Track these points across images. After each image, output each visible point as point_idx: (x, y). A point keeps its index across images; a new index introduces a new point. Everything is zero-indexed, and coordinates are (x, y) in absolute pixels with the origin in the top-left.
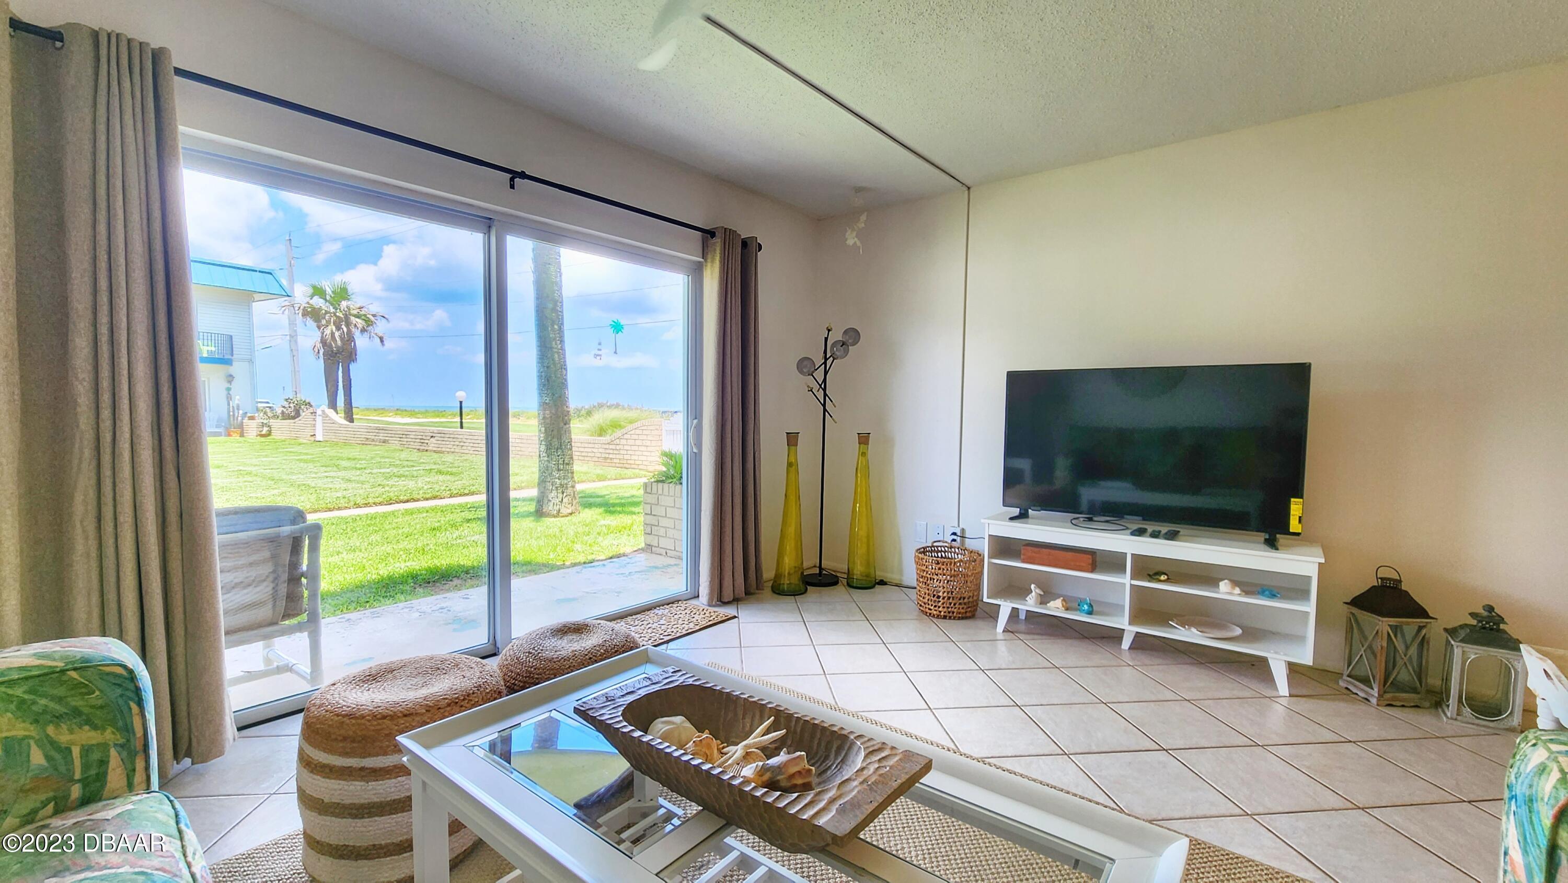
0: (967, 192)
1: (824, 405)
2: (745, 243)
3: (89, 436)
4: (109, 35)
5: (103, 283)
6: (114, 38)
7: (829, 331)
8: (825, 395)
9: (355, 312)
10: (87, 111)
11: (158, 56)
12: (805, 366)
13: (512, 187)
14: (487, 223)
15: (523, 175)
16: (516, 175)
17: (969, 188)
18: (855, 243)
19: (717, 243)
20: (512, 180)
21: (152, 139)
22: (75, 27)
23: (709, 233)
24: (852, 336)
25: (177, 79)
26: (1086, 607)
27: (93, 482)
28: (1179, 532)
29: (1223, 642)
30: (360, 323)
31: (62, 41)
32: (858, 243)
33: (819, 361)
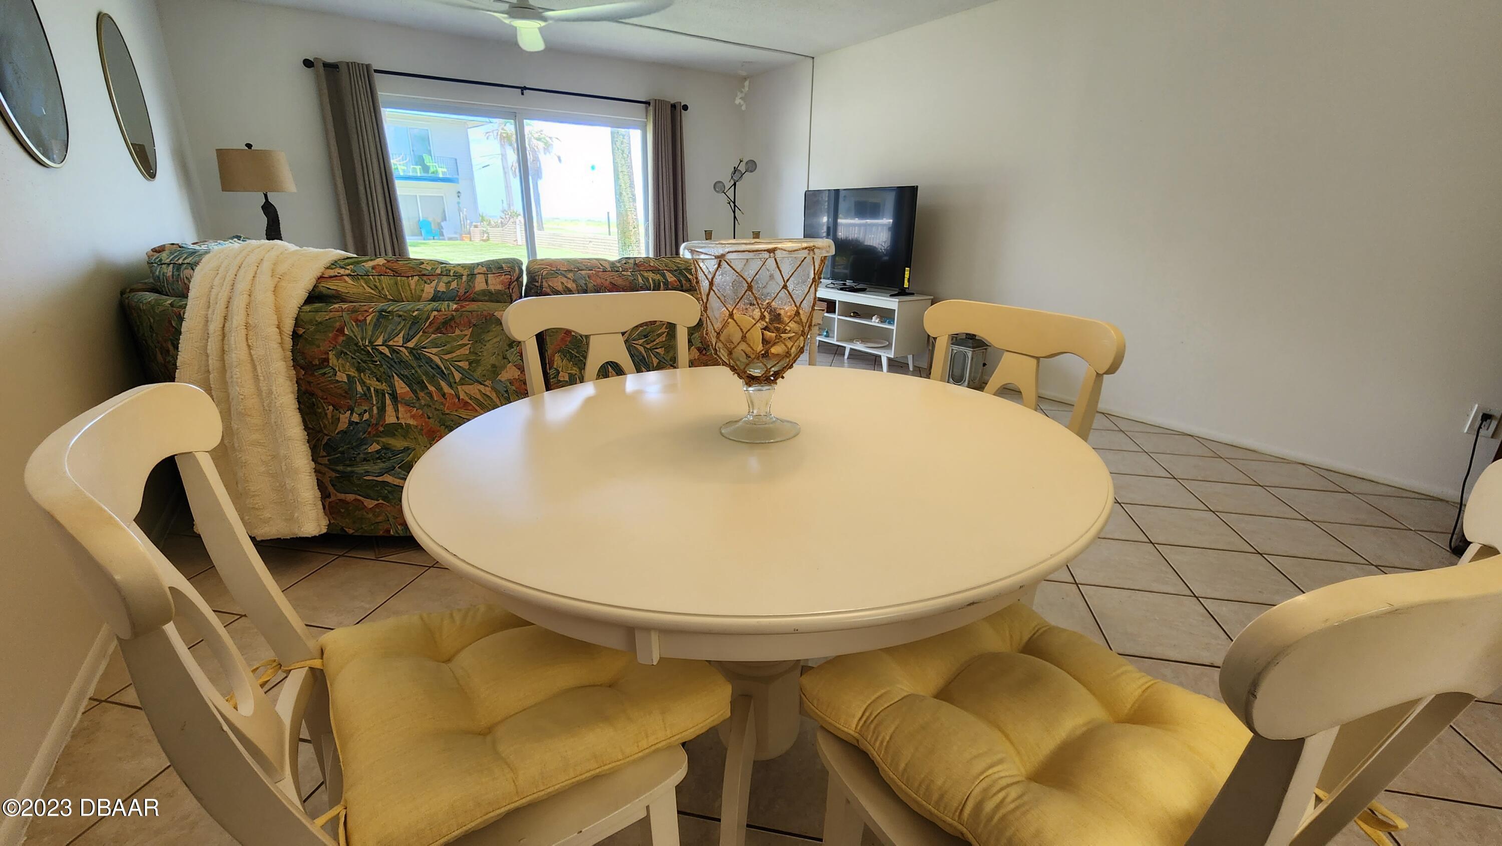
0: (812, 61)
1: (734, 212)
2: (673, 106)
3: (368, 223)
4: (352, 63)
5: (365, 165)
6: (354, 63)
7: (741, 161)
8: (735, 206)
9: (536, 136)
10: (350, 96)
11: (368, 67)
12: (718, 187)
13: (523, 94)
14: (513, 115)
15: (525, 88)
16: (523, 89)
17: (813, 58)
18: (740, 103)
19: (651, 108)
20: (522, 90)
21: (371, 104)
22: (341, 62)
23: (647, 103)
24: (752, 166)
25: (376, 74)
26: (825, 334)
27: (372, 240)
28: (866, 289)
29: (878, 350)
30: (541, 145)
31: (338, 68)
32: (742, 102)
33: (728, 184)
